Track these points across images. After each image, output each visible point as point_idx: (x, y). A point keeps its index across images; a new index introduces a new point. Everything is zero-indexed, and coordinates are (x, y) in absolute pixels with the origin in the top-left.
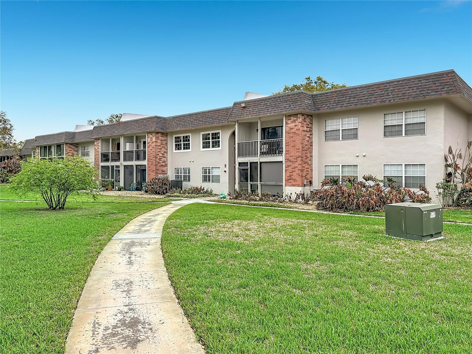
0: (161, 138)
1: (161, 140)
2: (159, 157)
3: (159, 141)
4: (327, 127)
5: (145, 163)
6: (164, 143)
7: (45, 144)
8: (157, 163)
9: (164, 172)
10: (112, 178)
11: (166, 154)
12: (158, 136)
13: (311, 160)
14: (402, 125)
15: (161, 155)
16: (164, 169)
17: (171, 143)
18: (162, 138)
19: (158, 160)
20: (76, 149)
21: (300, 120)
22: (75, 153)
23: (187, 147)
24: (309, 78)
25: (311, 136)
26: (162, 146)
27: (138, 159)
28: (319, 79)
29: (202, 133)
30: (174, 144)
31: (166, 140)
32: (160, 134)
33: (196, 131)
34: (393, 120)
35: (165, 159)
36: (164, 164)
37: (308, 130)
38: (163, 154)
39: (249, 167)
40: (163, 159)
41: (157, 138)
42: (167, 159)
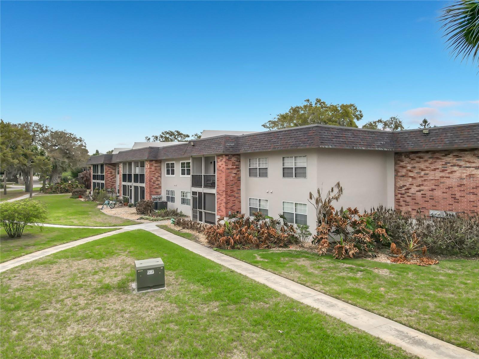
0: (155, 165)
1: (155, 166)
2: (153, 181)
3: (153, 168)
4: (251, 165)
5: (143, 185)
6: (157, 169)
8: (151, 186)
9: (158, 193)
10: (128, 196)
11: (159, 178)
12: (152, 163)
13: (239, 193)
14: (293, 168)
15: (155, 179)
16: (158, 190)
17: (164, 170)
18: (156, 165)
19: (152, 184)
20: (114, 168)
21: (224, 160)
22: (114, 171)
23: (173, 173)
24: (308, 100)
25: (238, 172)
26: (156, 171)
27: (136, 181)
29: (181, 162)
30: (166, 169)
31: (160, 166)
32: (154, 162)
33: (177, 160)
35: (159, 182)
36: (157, 186)
37: (235, 168)
38: (157, 178)
39: (197, 196)
40: (157, 182)
41: (151, 165)
42: (161, 183)
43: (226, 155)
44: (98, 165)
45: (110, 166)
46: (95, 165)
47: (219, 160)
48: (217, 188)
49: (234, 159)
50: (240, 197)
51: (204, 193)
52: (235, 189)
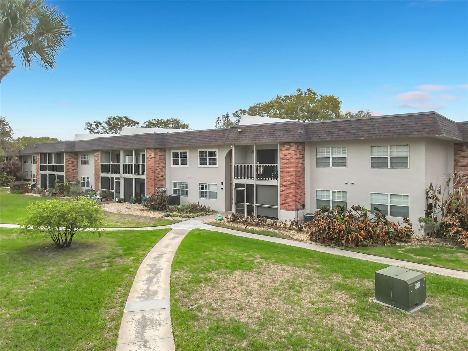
0: (159, 154)
1: (160, 155)
2: (157, 172)
3: (158, 157)
4: (318, 154)
5: (144, 177)
6: (162, 158)
7: (45, 151)
8: (156, 178)
9: (162, 186)
10: (113, 189)
11: (164, 169)
12: (156, 151)
13: (304, 185)
14: (387, 158)
15: (159, 170)
16: (163, 183)
17: (169, 159)
18: (161, 154)
19: (156, 175)
20: (76, 157)
21: (293, 148)
22: (75, 161)
23: (184, 162)
24: (300, 90)
25: (304, 162)
26: (161, 160)
27: (137, 172)
28: (309, 90)
29: (199, 151)
30: (172, 158)
31: (164, 155)
32: (158, 150)
33: (193, 148)
34: (379, 152)
35: (163, 173)
36: (162, 178)
37: (301, 157)
38: (161, 169)
39: (245, 188)
40: (162, 173)
41: (156, 154)
42: (165, 174)
43: (296, 143)
44: (50, 155)
45: (71, 154)
46: (45, 154)
47: (283, 149)
48: (281, 179)
49: (300, 148)
50: (305, 188)
51: (257, 185)
52: (301, 180)
